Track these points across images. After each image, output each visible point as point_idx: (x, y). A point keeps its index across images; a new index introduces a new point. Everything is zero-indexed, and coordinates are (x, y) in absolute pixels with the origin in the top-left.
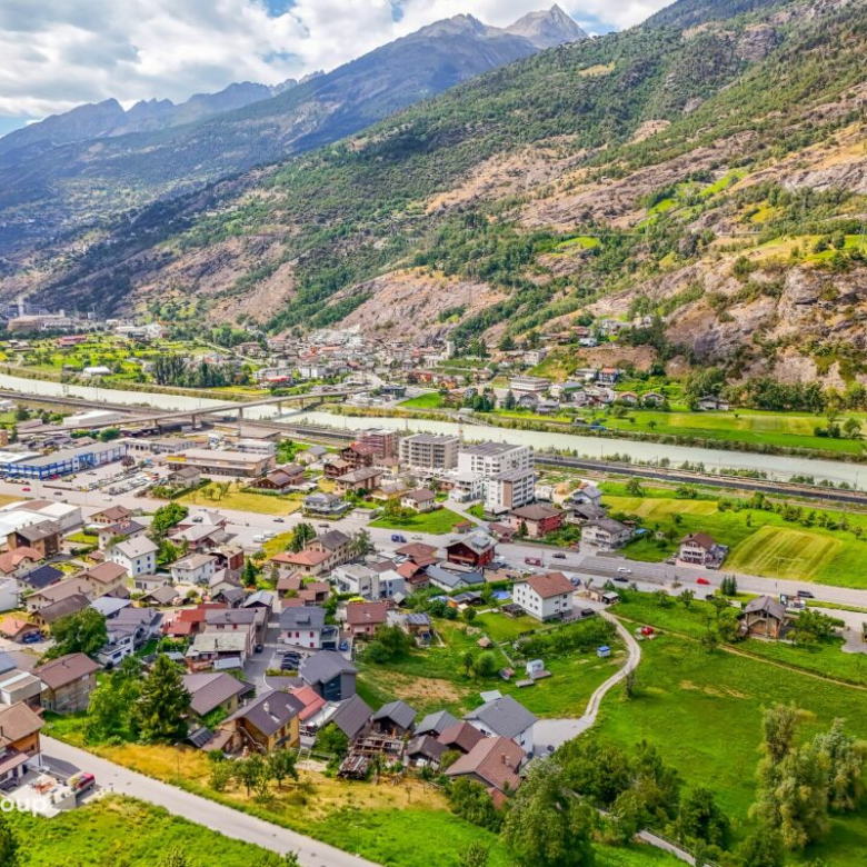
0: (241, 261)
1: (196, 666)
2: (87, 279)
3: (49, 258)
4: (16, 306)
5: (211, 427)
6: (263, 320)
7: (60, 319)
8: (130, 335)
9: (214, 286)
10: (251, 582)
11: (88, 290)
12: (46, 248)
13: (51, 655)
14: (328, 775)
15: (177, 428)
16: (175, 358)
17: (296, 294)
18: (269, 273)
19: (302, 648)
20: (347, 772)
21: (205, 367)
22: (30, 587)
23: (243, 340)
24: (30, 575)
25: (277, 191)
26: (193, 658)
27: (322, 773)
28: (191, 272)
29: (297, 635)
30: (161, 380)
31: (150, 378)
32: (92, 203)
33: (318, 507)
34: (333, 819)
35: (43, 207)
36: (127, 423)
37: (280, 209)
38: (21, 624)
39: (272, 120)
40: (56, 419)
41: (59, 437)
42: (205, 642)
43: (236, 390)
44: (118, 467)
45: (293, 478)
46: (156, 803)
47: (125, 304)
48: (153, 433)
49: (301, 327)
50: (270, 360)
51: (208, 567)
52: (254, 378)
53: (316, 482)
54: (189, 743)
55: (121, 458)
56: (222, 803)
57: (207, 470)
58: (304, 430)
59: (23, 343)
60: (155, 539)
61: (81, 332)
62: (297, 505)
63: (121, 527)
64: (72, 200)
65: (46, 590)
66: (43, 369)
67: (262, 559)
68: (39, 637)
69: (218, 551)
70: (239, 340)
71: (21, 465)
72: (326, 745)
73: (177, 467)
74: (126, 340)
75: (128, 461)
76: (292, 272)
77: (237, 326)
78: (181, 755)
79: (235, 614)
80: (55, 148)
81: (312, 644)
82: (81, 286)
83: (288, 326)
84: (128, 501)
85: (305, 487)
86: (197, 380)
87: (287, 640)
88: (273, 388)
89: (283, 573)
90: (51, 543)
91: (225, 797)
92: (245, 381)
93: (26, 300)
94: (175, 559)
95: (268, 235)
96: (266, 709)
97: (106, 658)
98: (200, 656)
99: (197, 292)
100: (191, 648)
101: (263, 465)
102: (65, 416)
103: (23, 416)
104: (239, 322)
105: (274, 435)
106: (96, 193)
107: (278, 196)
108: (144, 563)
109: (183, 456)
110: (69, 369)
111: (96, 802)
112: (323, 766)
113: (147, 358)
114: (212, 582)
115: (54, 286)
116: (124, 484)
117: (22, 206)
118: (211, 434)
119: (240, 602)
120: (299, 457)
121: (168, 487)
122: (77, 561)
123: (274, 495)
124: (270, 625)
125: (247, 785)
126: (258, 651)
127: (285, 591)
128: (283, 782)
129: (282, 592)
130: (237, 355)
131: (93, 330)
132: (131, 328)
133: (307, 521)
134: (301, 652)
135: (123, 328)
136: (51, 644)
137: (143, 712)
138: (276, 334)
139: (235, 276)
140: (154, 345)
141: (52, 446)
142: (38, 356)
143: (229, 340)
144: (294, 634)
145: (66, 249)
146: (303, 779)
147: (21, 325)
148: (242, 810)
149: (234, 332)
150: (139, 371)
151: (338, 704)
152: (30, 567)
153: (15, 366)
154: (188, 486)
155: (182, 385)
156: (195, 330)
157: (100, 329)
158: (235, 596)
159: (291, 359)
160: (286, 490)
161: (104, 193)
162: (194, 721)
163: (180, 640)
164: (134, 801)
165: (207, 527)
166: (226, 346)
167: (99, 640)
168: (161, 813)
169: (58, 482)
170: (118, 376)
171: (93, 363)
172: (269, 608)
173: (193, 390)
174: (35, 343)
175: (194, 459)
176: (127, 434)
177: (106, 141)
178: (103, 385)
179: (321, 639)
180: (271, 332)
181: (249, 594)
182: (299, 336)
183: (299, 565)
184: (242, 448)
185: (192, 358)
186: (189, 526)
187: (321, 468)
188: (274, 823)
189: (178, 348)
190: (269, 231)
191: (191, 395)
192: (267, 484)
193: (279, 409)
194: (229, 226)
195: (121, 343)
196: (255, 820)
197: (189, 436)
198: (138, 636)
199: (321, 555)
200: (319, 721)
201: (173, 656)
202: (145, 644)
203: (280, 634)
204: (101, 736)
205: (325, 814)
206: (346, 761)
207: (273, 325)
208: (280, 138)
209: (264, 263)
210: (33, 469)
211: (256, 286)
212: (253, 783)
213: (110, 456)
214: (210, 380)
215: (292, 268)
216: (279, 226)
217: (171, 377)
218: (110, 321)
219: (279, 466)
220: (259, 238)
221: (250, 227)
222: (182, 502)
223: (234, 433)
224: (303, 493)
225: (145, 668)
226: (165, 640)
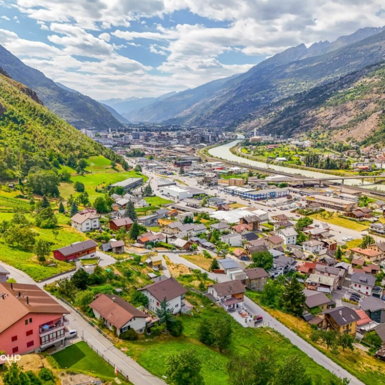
0: (352, 112)
1: (309, 287)
2: (282, 121)
3: (268, 113)
4: (253, 132)
5: (328, 187)
6: (360, 140)
7: (270, 138)
8: (297, 145)
9: (337, 124)
10: (339, 258)
11: (281, 126)
12: (267, 109)
13: (252, 266)
14: (369, 354)
15: (312, 186)
16: (315, 155)
17: (379, 128)
18: (366, 118)
19: (361, 293)
20: (379, 356)
21: (328, 160)
22: (246, 239)
23: (348, 149)
24: (246, 235)
25: (375, 78)
26: (309, 283)
27: (366, 352)
28: (327, 118)
29: (360, 286)
30: (308, 165)
31: (303, 163)
32: (288, 89)
33: (377, 230)
34: (369, 374)
35: (268, 92)
36: (291, 182)
37: (376, 86)
38: (241, 252)
39: (378, 44)
40: (263, 177)
41: (263, 184)
42: (314, 278)
43: (342, 171)
44: (285, 199)
45: (366, 214)
46: (286, 337)
47: (296, 132)
48: (301, 187)
49: (379, 144)
50: (361, 159)
51: (319, 247)
52: (351, 166)
53: (378, 218)
54: (303, 318)
55: (287, 195)
56: (315, 347)
57: (324, 205)
58: (374, 192)
59: (254, 147)
60: (297, 230)
61: (277, 143)
62: (366, 227)
63: (284, 223)
64: (280, 88)
65: (252, 242)
66: (260, 157)
67: (345, 248)
68: (247, 259)
69: (325, 240)
70: (346, 149)
71: (248, 193)
72: (369, 340)
73: (310, 202)
74: (295, 147)
75: (289, 197)
76: (378, 117)
77: (346, 143)
78: (299, 322)
79: (330, 269)
80: (276, 67)
81: (367, 293)
82: (279, 124)
83: (372, 143)
84: (288, 214)
85: (371, 219)
86: (324, 166)
87: (354, 287)
88: (360, 172)
89: (355, 257)
90: (256, 224)
91: (316, 345)
92: (347, 168)
93: (257, 130)
94: (305, 241)
95: (368, 99)
96: (341, 314)
97: (272, 274)
98: (312, 283)
99: (329, 127)
100: (308, 279)
101: (351, 206)
102: (266, 176)
103: (251, 175)
104: (347, 141)
105: (358, 193)
106: (290, 85)
107: (376, 80)
108: (291, 240)
109: (313, 197)
110: (270, 158)
111: (262, 327)
112: (367, 349)
113: (303, 155)
114: (320, 253)
115: (269, 124)
116: (286, 206)
117: (261, 92)
118: (327, 190)
119: (332, 264)
120: (370, 205)
121: (305, 210)
122: (264, 234)
123: (355, 221)
124: (346, 279)
125: (327, 344)
126: (339, 288)
127: (356, 265)
128: (345, 349)
129: (354, 265)
130: (345, 155)
131: (281, 143)
132: (297, 142)
133: (371, 235)
134: (361, 295)
135: (294, 142)
136: (252, 262)
137: (284, 299)
138: (365, 147)
139: (348, 119)
140: (306, 149)
141: (260, 187)
142: (259, 152)
143: (341, 149)
144: (358, 285)
145: (275, 109)
146: (355, 351)
147: (254, 140)
148: (324, 353)
149: (344, 145)
150: (298, 160)
151: (378, 324)
152: (246, 232)
153: (250, 156)
154: (314, 211)
155: (317, 167)
156: (326, 144)
157: (285, 142)
158: (331, 261)
159: (372, 159)
160: (361, 219)
161: (294, 85)
162: (306, 310)
163: (303, 274)
164: (277, 333)
165: (321, 230)
166: (340, 151)
167: (270, 265)
168: (287, 341)
169: (261, 202)
170: (290, 162)
171: (280, 156)
172: (347, 271)
173: (321, 170)
174: (259, 147)
175: (318, 199)
176: (290, 186)
177: (297, 62)
178: (283, 165)
179: (372, 291)
180: (363, 146)
181: (338, 262)
182: (378, 148)
183: (364, 255)
184: (342, 197)
185: (323, 156)
186: (312, 228)
187: (382, 211)
188: (339, 365)
189: (317, 151)
190: (369, 97)
191: (320, 172)
192: (352, 215)
193: (363, 182)
194: (349, 96)
195: (292, 148)
196: (329, 360)
197: (317, 190)
198: (286, 268)
199: (376, 253)
200: (367, 328)
201: (300, 280)
202: (288, 272)
203: (351, 284)
204: (267, 303)
205: (365, 371)
206: (380, 350)
207: (365, 143)
208: (381, 52)
209: (364, 113)
210: (252, 195)
211: (358, 124)
212: (331, 344)
213: (282, 194)
214: (330, 166)
215: (379, 115)
216: (374, 95)
217: (312, 163)
218: (289, 139)
219: (359, 208)
220: (362, 101)
221: (359, 96)
222: (310, 217)
223: (339, 190)
224: (370, 222)
225: (287, 282)
226: (296, 273)
